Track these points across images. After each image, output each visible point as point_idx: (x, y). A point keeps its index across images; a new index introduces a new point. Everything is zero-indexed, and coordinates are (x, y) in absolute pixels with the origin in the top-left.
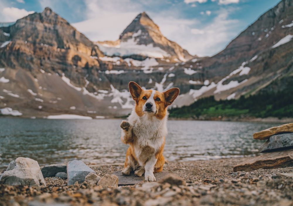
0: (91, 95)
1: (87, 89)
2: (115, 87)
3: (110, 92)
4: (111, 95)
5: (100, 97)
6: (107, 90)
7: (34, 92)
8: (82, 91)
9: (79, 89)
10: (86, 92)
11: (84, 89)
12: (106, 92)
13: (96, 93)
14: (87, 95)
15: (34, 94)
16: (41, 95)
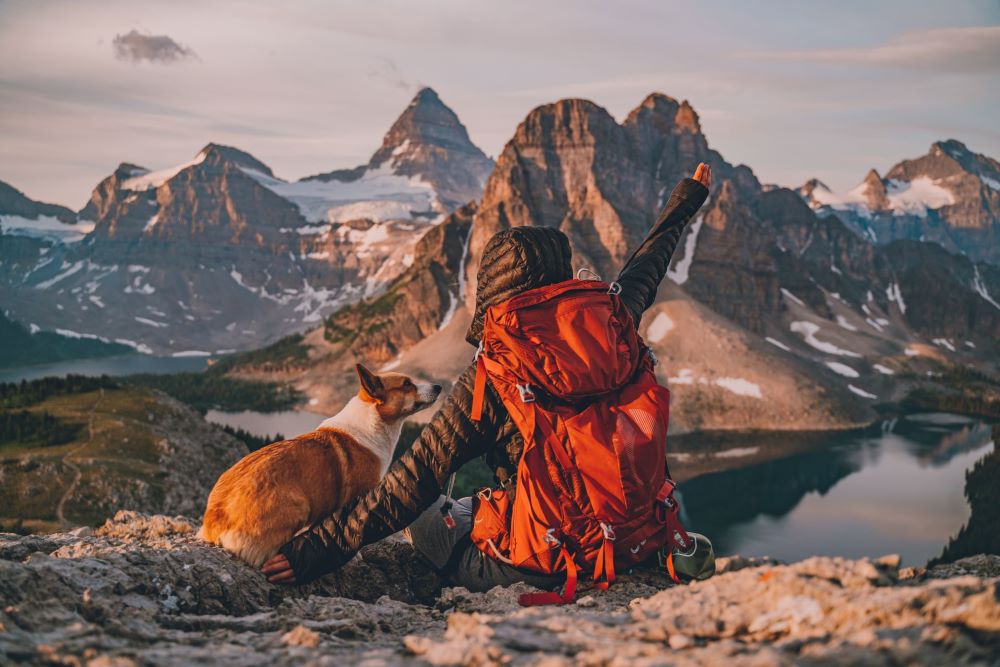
0: (272, 297)
1: (267, 289)
2: (310, 284)
3: (301, 291)
4: (300, 296)
5: (284, 300)
6: (297, 289)
7: (186, 304)
8: (259, 292)
9: (254, 290)
10: (264, 293)
11: (263, 289)
12: (294, 291)
13: (279, 295)
14: (265, 299)
15: (185, 308)
16: (194, 308)
